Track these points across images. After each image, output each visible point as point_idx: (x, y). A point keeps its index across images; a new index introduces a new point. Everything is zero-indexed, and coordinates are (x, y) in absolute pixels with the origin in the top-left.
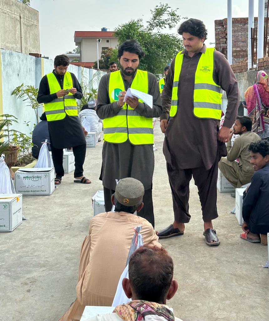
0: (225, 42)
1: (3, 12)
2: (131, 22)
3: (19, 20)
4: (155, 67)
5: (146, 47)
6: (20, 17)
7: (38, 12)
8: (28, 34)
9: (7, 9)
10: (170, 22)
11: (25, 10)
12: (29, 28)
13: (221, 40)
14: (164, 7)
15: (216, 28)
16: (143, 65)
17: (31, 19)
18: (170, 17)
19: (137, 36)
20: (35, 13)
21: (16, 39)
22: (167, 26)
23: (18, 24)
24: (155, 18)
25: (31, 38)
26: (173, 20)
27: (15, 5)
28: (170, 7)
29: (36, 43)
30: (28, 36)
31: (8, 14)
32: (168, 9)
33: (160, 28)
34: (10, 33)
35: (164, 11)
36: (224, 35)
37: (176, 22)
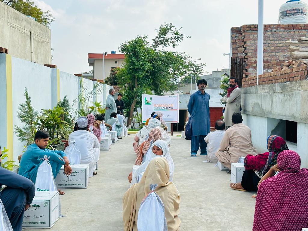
0: (243, 52)
1: (11, 26)
2: (137, 38)
3: (29, 36)
4: (159, 83)
5: (151, 62)
6: (31, 33)
7: (50, 30)
8: (39, 49)
9: (16, 23)
10: (174, 40)
11: (36, 27)
12: (40, 44)
13: (239, 49)
14: (168, 26)
15: (233, 36)
16: (149, 80)
17: (42, 36)
18: (174, 36)
19: (143, 52)
20: (47, 31)
21: (25, 54)
22: (171, 44)
23: (28, 40)
24: (160, 36)
25: (42, 53)
26: (177, 39)
27: (25, 20)
28: (174, 27)
29: (48, 58)
30: (39, 51)
31: (17, 29)
32: (172, 29)
33: (164, 46)
34: (19, 47)
35: (169, 30)
36: (243, 44)
37: (179, 40)
